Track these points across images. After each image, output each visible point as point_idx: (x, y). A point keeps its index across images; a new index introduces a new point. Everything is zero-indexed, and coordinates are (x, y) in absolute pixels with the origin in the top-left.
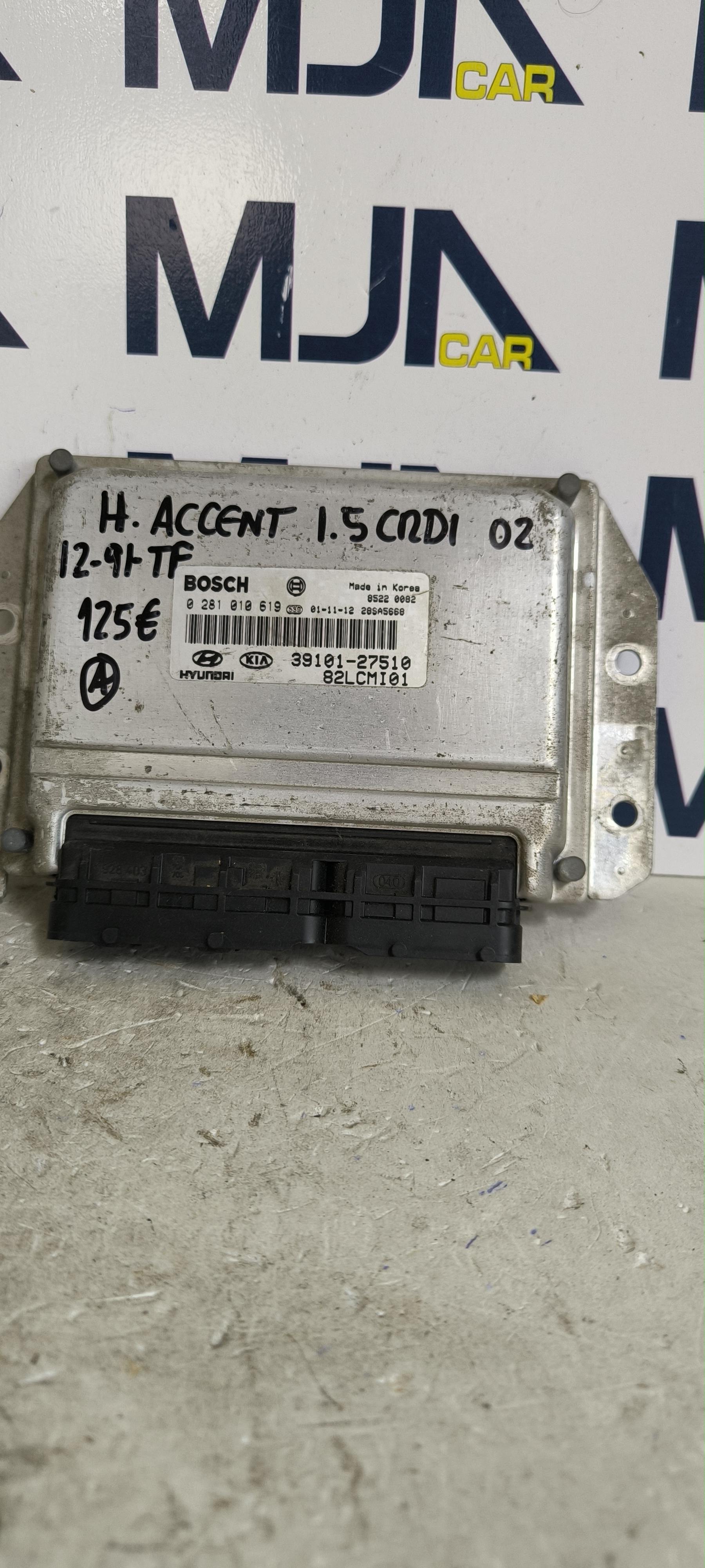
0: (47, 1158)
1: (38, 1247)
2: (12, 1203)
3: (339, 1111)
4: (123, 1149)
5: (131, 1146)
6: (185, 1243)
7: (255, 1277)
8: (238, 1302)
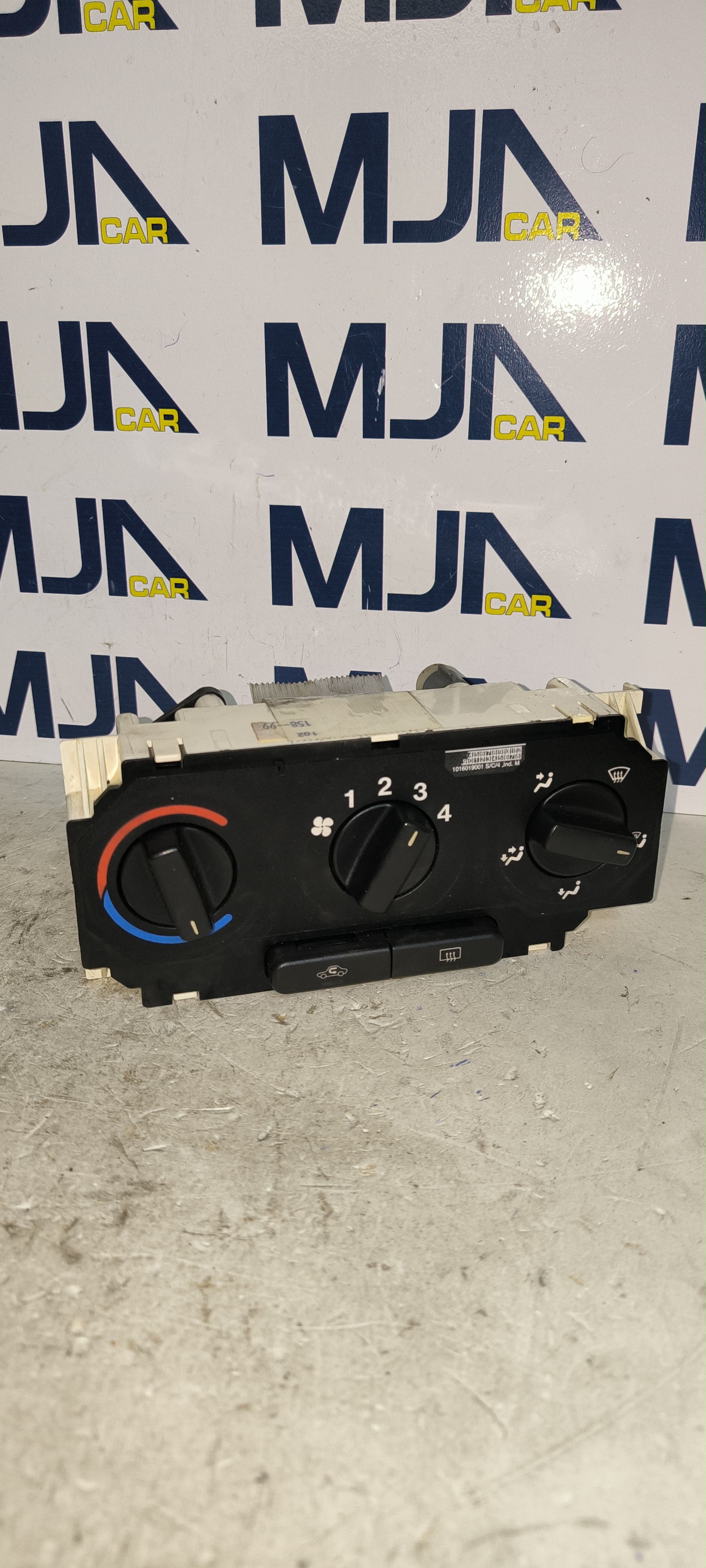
0: (174, 1025)
1: (163, 1077)
2: (150, 1050)
3: (369, 1008)
4: (223, 1022)
5: (227, 1021)
6: (253, 1082)
7: (292, 1104)
8: (279, 1117)
